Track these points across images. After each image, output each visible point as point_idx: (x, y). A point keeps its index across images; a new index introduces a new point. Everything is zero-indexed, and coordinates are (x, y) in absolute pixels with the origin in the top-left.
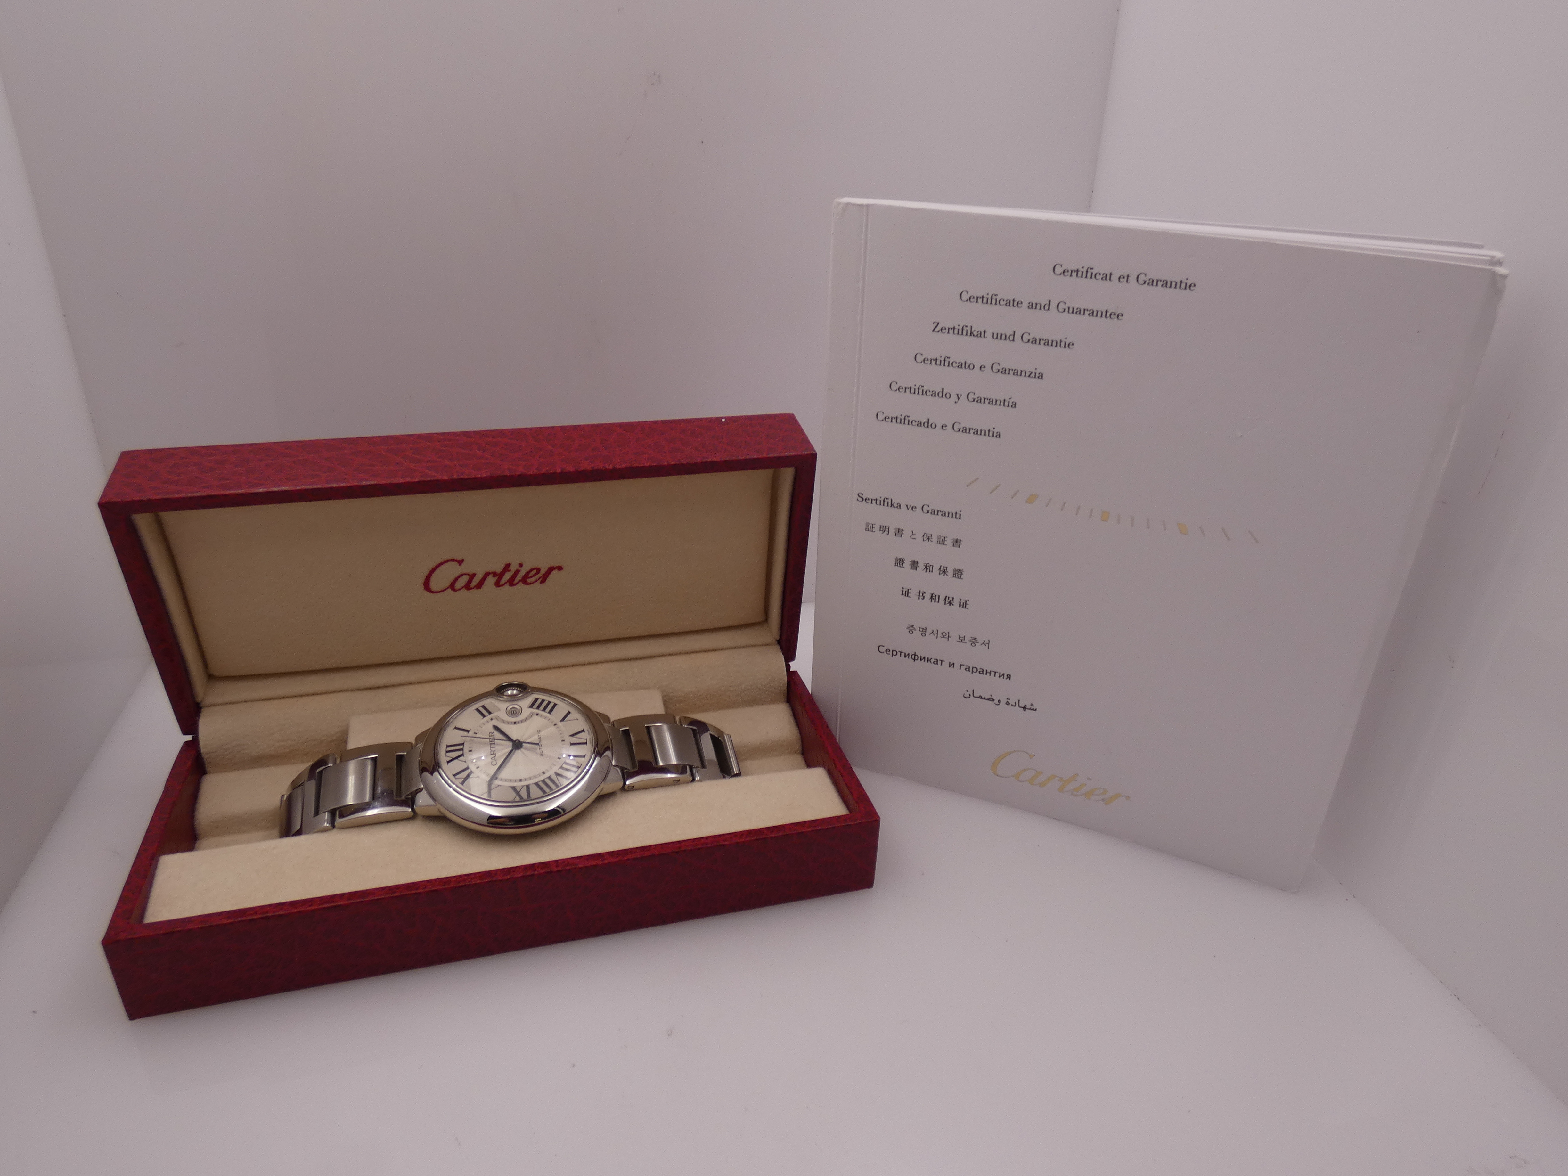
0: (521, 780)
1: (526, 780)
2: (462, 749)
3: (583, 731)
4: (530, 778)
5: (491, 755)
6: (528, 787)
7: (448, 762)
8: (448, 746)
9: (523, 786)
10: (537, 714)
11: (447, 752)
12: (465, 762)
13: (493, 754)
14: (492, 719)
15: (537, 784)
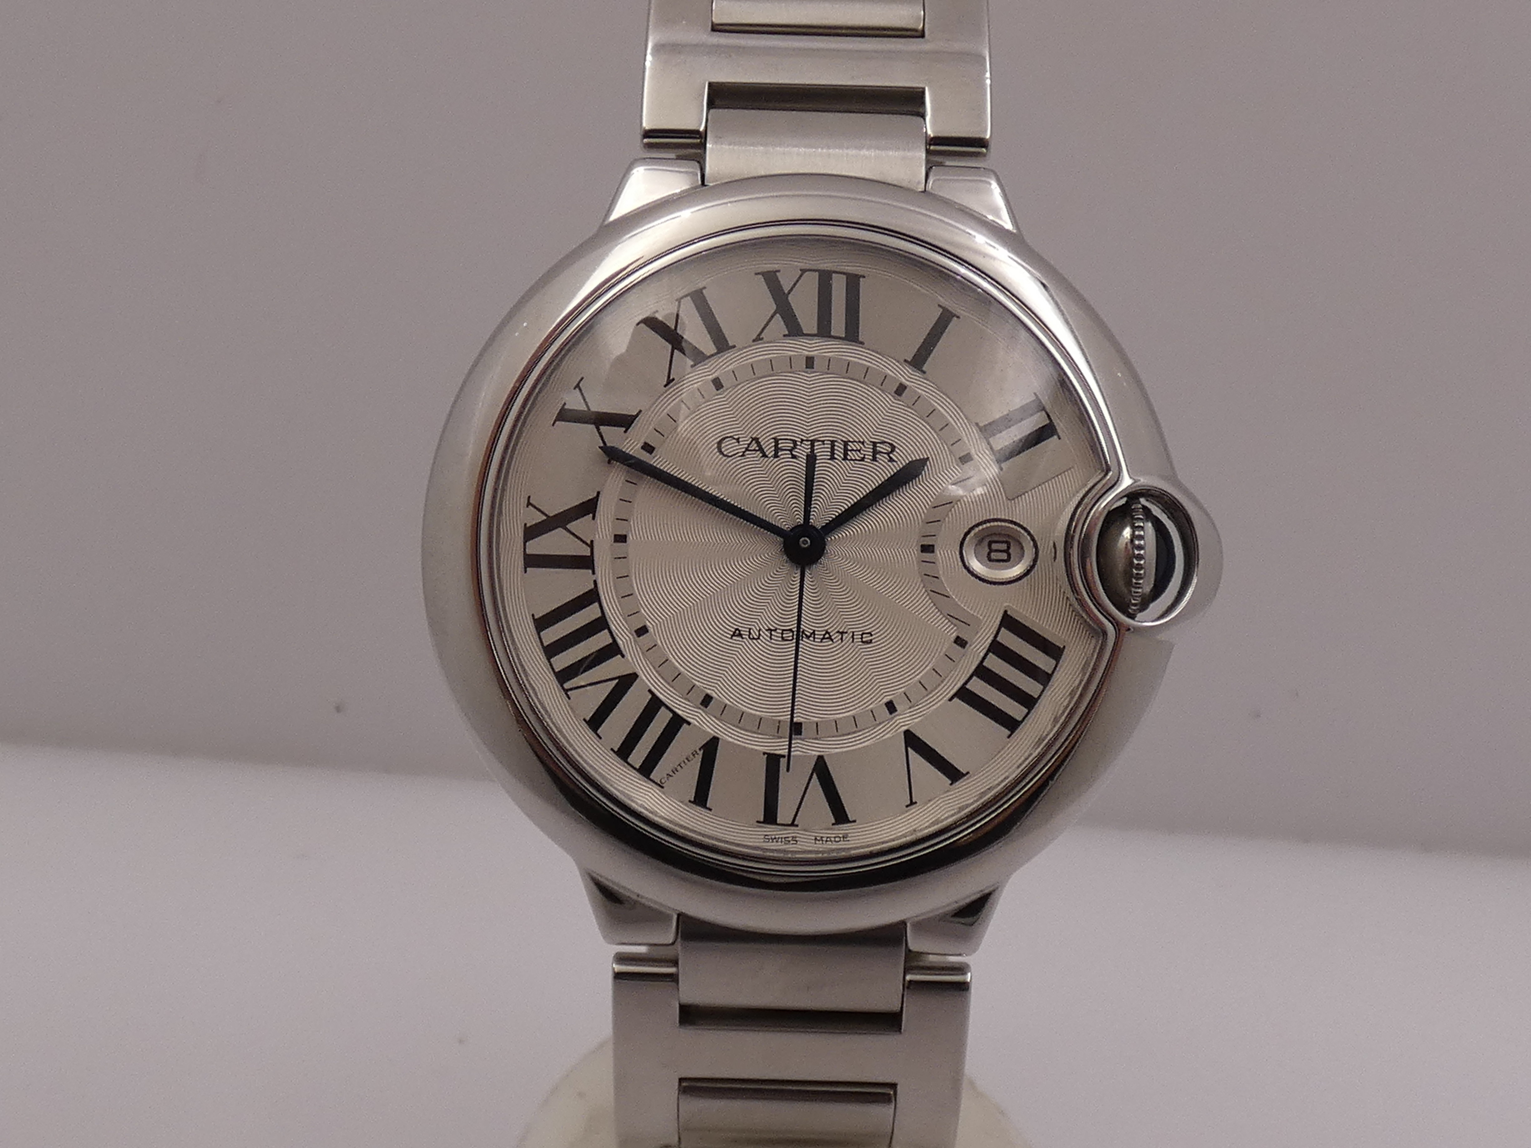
0: (620, 539)
1: (620, 559)
2: (824, 331)
3: (840, 816)
4: (622, 577)
5: (776, 441)
6: (586, 563)
7: (771, 279)
8: (853, 282)
9: (591, 545)
10: (960, 642)
11: (825, 278)
12: (758, 339)
13: (777, 449)
15: (592, 597)
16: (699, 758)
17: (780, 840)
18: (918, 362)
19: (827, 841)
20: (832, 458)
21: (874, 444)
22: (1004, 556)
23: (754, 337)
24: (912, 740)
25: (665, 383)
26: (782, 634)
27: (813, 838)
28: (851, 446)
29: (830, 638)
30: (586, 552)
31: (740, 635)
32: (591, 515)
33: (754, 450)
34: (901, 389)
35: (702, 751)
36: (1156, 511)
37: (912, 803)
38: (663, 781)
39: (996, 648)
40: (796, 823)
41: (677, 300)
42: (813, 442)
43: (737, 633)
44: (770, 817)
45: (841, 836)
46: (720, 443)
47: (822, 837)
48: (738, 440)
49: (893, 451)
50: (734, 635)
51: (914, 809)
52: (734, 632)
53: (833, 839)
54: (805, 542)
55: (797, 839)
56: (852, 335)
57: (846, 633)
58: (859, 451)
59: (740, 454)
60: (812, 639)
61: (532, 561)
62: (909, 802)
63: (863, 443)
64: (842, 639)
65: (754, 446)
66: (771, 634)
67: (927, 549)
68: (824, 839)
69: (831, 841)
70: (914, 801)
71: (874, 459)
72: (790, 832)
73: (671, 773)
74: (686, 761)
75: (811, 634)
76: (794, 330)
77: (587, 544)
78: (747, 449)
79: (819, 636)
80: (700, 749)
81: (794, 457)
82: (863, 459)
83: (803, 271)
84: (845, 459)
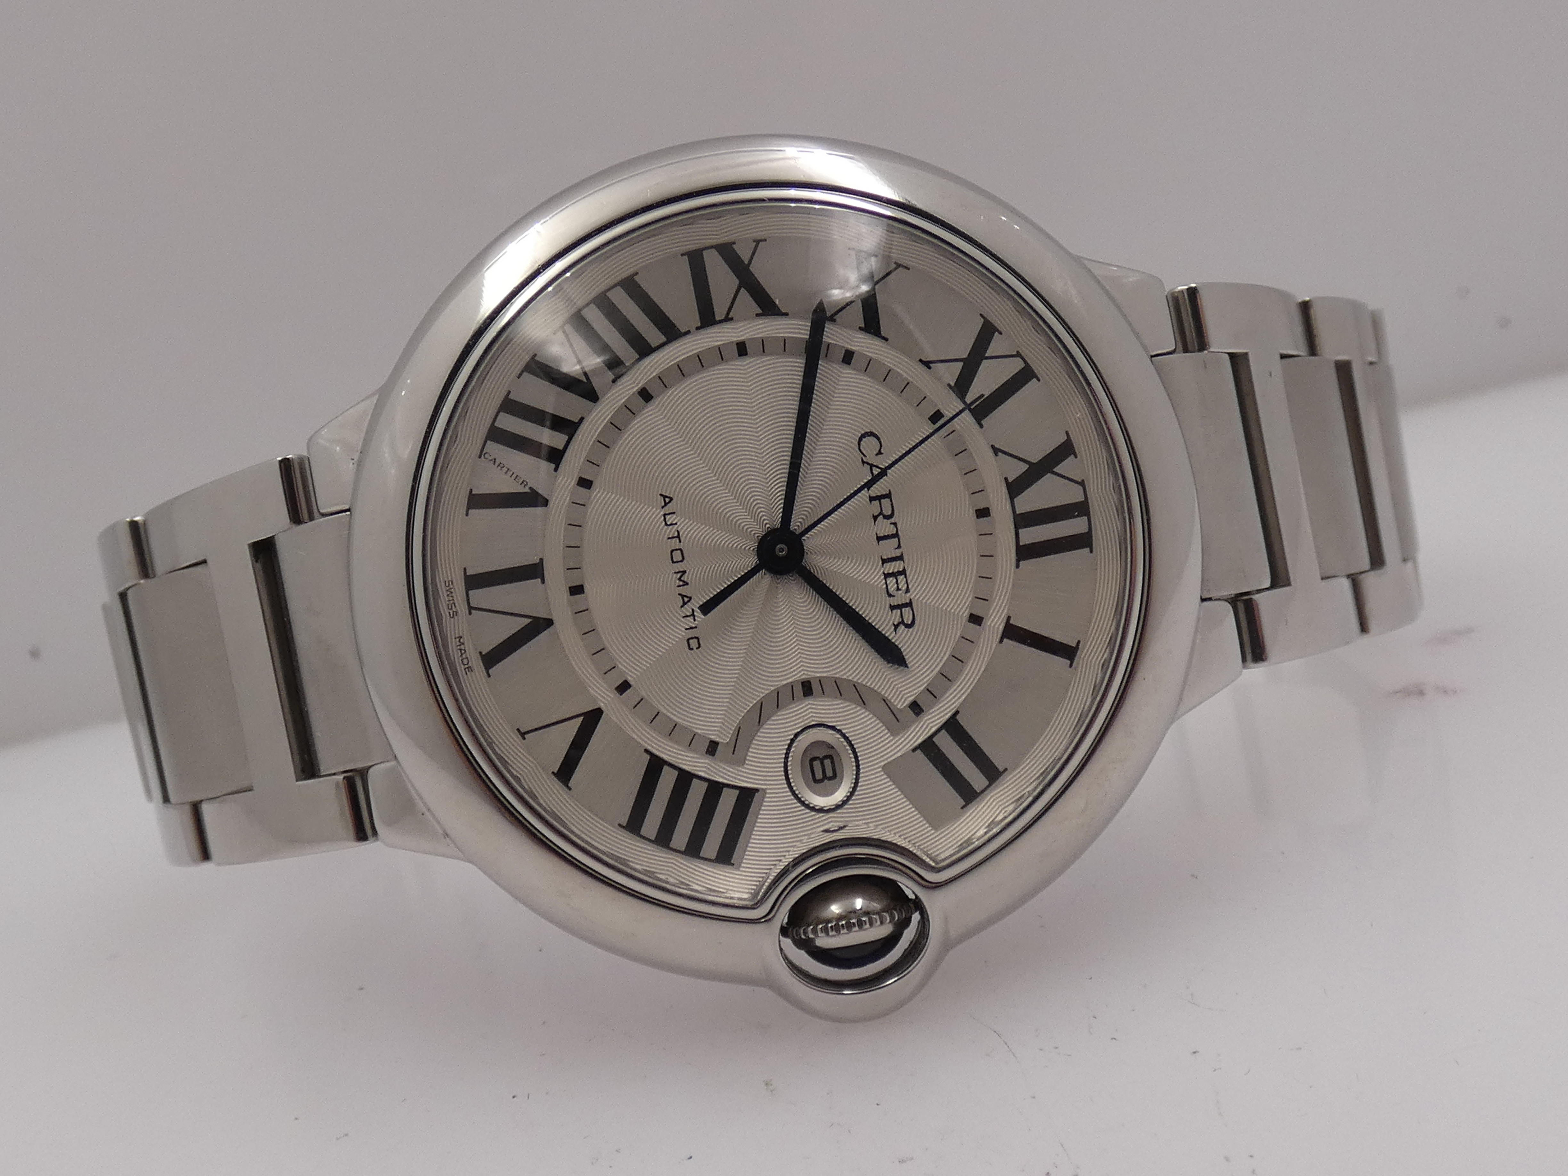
0: (742, 349)
1: (720, 354)
2: (1022, 521)
3: (491, 659)
4: (700, 361)
5: (888, 496)
6: (708, 319)
7: (1066, 450)
8: (1083, 541)
9: (728, 319)
10: (712, 748)
11: (1081, 509)
12: (996, 451)
13: (879, 498)
14: (916, 708)
15: (672, 333)
16: (521, 489)
17: (451, 598)
18: (1012, 632)
19: (461, 650)
20: (884, 561)
21: (909, 604)
22: (819, 775)
23: (997, 446)
24: (593, 718)
25: (924, 359)
26: (677, 550)
27: (461, 634)
28: (901, 578)
29: (685, 603)
30: (719, 315)
31: (666, 504)
32: (760, 311)
33: (872, 473)
34: (976, 619)
35: (529, 491)
36: (909, 934)
37: (523, 735)
38: (486, 456)
39: (715, 789)
40: (473, 612)
41: (1018, 352)
42: (896, 535)
43: (667, 500)
44: (474, 582)
45: (470, 664)
46: (872, 434)
47: (463, 644)
48: (880, 453)
49: (908, 626)
50: (665, 497)
51: (517, 738)
52: (667, 497)
53: (464, 656)
54: (781, 550)
55: (456, 617)
56: (1025, 552)
57: (695, 620)
58: (898, 589)
59: (865, 460)
60: (681, 583)
61: (695, 259)
62: (523, 730)
63: (907, 590)
64: (687, 616)
65: (876, 471)
66: (673, 537)
67: (807, 688)
68: (462, 647)
69: (462, 654)
70: (526, 736)
71: (892, 608)
72: (462, 608)
73: (497, 464)
74: (514, 476)
75: (684, 581)
76: (1015, 488)
77: (728, 314)
78: (872, 466)
79: (684, 590)
80: (530, 488)
81: (875, 518)
82: (890, 595)
83: (1082, 484)
84: (887, 576)
